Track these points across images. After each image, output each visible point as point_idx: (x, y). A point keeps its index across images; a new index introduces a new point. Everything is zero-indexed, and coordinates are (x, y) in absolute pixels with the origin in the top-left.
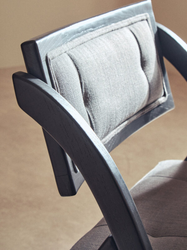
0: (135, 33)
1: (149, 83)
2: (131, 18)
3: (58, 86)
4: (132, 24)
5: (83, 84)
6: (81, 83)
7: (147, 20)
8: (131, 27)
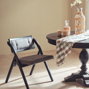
3: (12, 43)
7: (31, 38)
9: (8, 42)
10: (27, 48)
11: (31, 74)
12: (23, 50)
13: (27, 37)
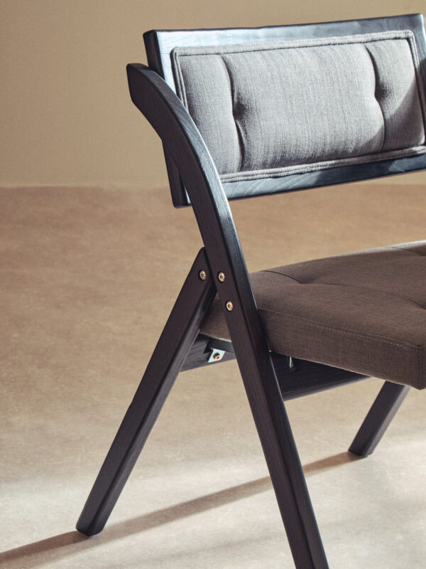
0: (373, 54)
1: (385, 119)
2: (374, 34)
3: (183, 84)
4: (375, 41)
5: (236, 92)
6: (233, 91)
7: (408, 39)
8: (369, 45)
9: (132, 70)
10: (356, 153)
11: (361, 447)
12: (310, 179)
13: (367, 23)
